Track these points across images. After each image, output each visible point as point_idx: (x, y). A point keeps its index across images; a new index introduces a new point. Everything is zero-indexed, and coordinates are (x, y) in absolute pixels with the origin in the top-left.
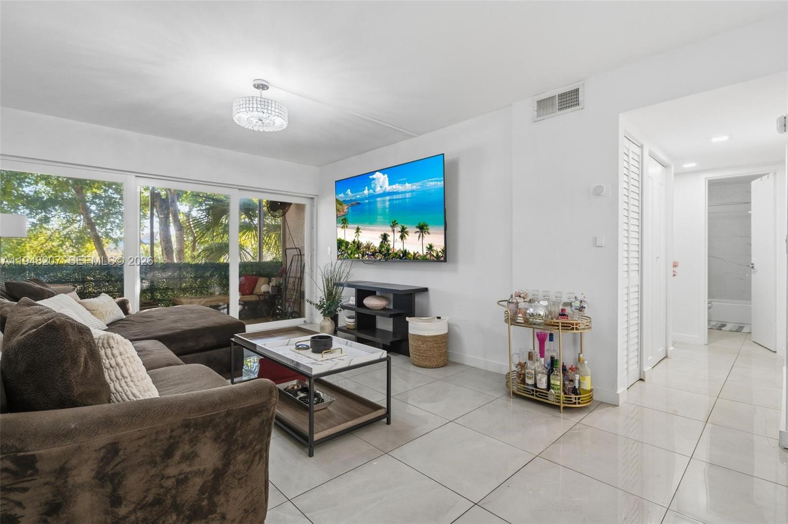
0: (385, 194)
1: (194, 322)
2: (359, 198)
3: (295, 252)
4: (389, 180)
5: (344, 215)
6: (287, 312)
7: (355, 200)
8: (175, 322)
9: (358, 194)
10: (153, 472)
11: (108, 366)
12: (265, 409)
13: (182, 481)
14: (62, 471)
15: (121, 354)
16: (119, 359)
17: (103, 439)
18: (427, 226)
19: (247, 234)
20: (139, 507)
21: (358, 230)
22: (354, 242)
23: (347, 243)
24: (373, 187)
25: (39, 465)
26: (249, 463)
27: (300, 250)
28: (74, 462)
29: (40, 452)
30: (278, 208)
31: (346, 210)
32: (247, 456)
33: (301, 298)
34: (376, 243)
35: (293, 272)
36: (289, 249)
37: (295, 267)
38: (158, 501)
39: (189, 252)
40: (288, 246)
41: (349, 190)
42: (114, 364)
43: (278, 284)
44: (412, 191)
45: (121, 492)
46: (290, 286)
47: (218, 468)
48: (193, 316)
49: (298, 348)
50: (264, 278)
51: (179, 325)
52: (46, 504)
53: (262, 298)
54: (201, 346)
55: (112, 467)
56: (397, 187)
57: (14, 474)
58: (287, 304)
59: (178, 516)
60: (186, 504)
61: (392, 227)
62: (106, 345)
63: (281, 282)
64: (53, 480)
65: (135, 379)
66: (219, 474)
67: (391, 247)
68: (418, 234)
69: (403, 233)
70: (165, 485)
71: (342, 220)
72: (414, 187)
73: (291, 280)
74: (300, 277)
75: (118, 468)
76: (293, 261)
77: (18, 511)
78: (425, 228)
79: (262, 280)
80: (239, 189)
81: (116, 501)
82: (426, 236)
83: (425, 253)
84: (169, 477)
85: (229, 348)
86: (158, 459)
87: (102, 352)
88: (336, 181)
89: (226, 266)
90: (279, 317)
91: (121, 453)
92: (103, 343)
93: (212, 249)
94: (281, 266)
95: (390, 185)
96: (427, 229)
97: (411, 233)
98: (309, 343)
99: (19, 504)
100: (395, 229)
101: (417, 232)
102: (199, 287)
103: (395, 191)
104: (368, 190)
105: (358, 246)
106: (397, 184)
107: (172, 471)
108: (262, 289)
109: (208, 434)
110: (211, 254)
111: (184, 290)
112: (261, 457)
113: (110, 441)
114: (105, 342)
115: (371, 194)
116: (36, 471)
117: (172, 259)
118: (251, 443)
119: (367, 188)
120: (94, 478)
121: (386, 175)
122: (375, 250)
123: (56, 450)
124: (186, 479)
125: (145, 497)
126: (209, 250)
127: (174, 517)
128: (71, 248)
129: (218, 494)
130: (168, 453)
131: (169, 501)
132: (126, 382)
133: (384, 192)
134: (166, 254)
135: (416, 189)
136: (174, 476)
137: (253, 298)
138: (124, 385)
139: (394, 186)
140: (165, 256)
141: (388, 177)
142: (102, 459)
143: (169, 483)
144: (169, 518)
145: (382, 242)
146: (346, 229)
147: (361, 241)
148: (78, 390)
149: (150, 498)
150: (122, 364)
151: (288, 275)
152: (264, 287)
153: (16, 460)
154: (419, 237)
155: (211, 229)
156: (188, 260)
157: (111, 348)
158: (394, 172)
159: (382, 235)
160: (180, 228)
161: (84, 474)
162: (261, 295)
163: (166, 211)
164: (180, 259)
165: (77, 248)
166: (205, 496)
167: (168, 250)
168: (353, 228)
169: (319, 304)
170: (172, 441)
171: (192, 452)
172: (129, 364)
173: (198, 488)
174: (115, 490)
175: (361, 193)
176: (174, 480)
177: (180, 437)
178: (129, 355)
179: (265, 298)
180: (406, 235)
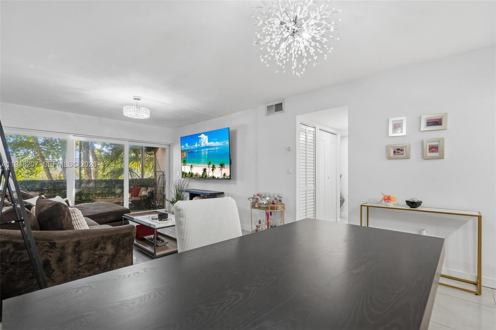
0: (206, 147)
1: (104, 209)
2: (192, 149)
3: (161, 173)
4: (208, 139)
5: (184, 158)
6: (157, 206)
7: (190, 150)
8: (95, 209)
9: (192, 146)
10: (91, 252)
11: (73, 220)
12: (131, 234)
13: (101, 256)
14: (63, 248)
15: (78, 215)
16: (77, 217)
17: (76, 239)
18: (224, 164)
19: (135, 163)
20: (86, 263)
21: (192, 166)
22: (189, 173)
23: (186, 174)
24: (200, 143)
25: (57, 245)
26: (125, 254)
27: (163, 173)
28: (66, 246)
29: (57, 241)
30: (151, 150)
31: (185, 156)
32: (124, 251)
33: (164, 198)
34: (201, 173)
35: (159, 185)
36: (158, 172)
37: (161, 182)
38: (92, 262)
39: (101, 172)
40: (157, 170)
41: (187, 144)
42: (75, 219)
43: (151, 191)
44: (219, 146)
45: (81, 257)
46: (158, 192)
47: (113, 254)
48: (103, 207)
49: (152, 219)
50: (144, 188)
51: (97, 211)
52: (58, 258)
53: (142, 198)
54: (108, 220)
55: (78, 248)
56: (212, 144)
57: (50, 247)
58: (157, 202)
59: (99, 269)
60: (102, 265)
61: (208, 165)
62: (73, 212)
63: (153, 190)
64: (60, 250)
65: (83, 225)
66: (114, 256)
67: (208, 175)
68: (220, 168)
69: (214, 167)
70: (95, 257)
71: (183, 161)
72: (220, 144)
73: (159, 189)
74: (163, 187)
75: (80, 249)
76: (160, 179)
77: (50, 259)
78: (223, 165)
79: (143, 189)
80: (129, 141)
81: (79, 260)
82: (223, 169)
83: (222, 177)
84: (96, 255)
85: (121, 222)
86: (93, 248)
87: (72, 215)
88: (181, 137)
89: (122, 181)
90: (152, 209)
91: (81, 244)
92: (72, 211)
93: (114, 172)
94: (154, 181)
95: (209, 141)
96: (224, 166)
97: (217, 168)
98: (157, 217)
99: (50, 256)
100: (210, 166)
101: (219, 167)
102: (107, 193)
103: (211, 146)
104: (197, 144)
105: (191, 175)
106: (212, 142)
107: (97, 253)
108: (142, 194)
109: (110, 241)
110: (114, 174)
111: (99, 195)
112: (130, 253)
113: (77, 240)
114: (73, 211)
115: (199, 146)
116: (55, 247)
117: (91, 177)
118: (126, 247)
119: (196, 143)
120: (72, 251)
121: (207, 136)
122: (200, 176)
123: (61, 241)
124: (102, 256)
125: (88, 260)
126: (113, 172)
127: (98, 269)
128: (26, 170)
129: (114, 263)
130: (96, 246)
131: (96, 263)
132: (79, 226)
133: (206, 146)
134: (87, 174)
135: (221, 145)
136: (98, 255)
137: (138, 199)
138: (79, 227)
139: (211, 143)
140: (86, 175)
141: (208, 137)
142: (75, 245)
143: (97, 257)
144: (96, 269)
145: (203, 173)
146: (185, 166)
147: (193, 172)
148: (65, 226)
149: (90, 261)
150: (78, 219)
151: (157, 186)
152: (144, 193)
153: (50, 243)
154: (220, 170)
155: (114, 161)
156: (100, 177)
157: (75, 213)
158: (211, 135)
159: (203, 169)
160: (96, 159)
161: (69, 250)
162: (142, 197)
163: (88, 149)
164: (96, 177)
165: (30, 170)
166: (109, 263)
167: (88, 172)
168: (189, 166)
169: (172, 201)
170: (97, 242)
171: (104, 247)
172: (81, 219)
173: (106, 260)
174: (79, 256)
175: (193, 146)
176: (98, 256)
177: (100, 241)
178: (81, 216)
179: (144, 199)
180: (215, 169)
